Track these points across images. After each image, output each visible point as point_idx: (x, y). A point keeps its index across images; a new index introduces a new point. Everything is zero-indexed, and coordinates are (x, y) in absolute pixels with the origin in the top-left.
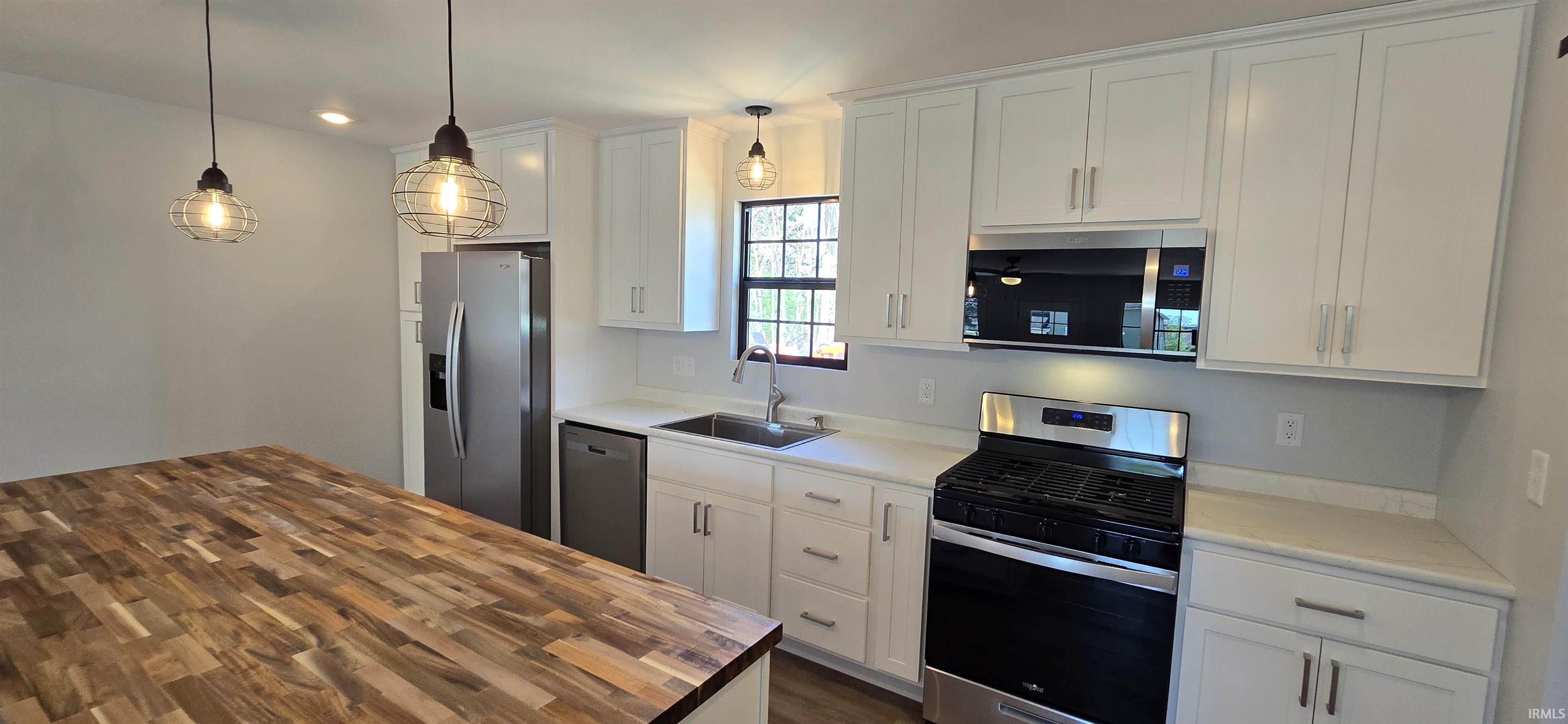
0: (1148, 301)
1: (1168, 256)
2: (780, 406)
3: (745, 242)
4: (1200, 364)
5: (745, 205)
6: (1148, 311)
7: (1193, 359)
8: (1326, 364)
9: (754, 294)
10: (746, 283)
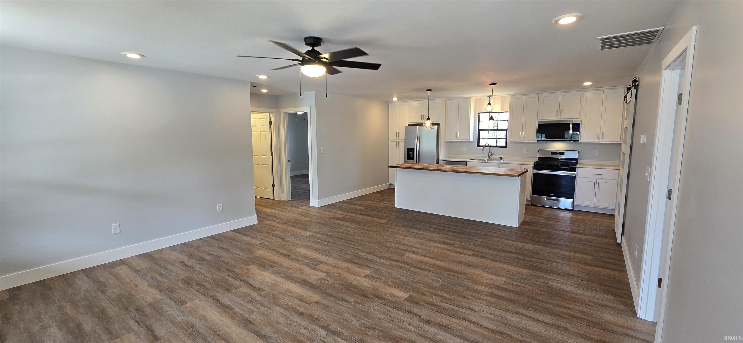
0: (571, 131)
1: (574, 125)
2: (491, 156)
3: (479, 121)
4: (579, 142)
5: (479, 113)
6: (571, 133)
7: (578, 141)
8: (599, 141)
9: (481, 133)
10: (479, 131)
